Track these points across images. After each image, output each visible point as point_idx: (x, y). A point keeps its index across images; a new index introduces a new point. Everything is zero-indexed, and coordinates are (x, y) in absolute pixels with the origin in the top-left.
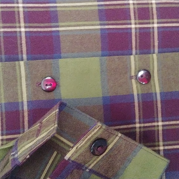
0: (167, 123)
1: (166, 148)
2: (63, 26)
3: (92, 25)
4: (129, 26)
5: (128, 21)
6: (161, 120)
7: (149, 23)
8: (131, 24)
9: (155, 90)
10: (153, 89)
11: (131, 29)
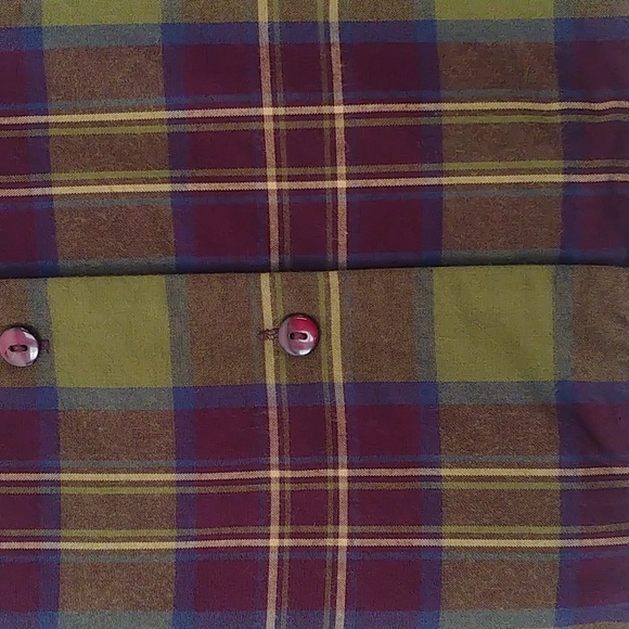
0: (364, 472)
1: (357, 542)
2: (62, 184)
3: (147, 181)
4: (259, 186)
5: (258, 172)
6: (346, 462)
7: (322, 178)
8: (264, 179)
9: (331, 376)
10: (325, 372)
11: (265, 192)
